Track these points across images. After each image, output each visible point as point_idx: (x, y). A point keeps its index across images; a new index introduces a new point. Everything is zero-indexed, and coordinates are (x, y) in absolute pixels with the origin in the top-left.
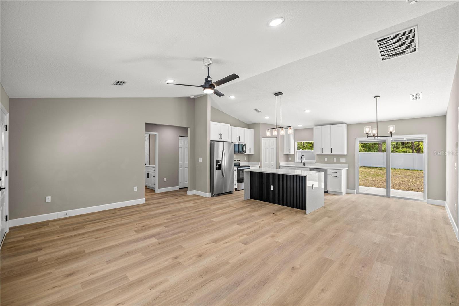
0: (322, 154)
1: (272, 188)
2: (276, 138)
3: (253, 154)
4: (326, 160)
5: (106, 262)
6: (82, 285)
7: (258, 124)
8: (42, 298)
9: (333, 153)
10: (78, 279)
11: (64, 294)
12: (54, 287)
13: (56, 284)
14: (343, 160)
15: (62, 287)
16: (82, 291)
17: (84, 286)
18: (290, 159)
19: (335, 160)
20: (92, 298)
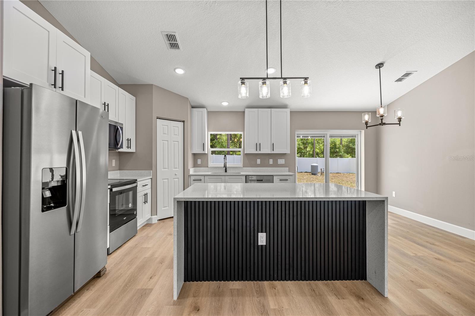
0: (259, 152)
2: (184, 122)
3: (135, 151)
4: (259, 161)
7: (148, 87)
9: (276, 151)
14: (281, 161)
18: (199, 162)
19: (271, 161)
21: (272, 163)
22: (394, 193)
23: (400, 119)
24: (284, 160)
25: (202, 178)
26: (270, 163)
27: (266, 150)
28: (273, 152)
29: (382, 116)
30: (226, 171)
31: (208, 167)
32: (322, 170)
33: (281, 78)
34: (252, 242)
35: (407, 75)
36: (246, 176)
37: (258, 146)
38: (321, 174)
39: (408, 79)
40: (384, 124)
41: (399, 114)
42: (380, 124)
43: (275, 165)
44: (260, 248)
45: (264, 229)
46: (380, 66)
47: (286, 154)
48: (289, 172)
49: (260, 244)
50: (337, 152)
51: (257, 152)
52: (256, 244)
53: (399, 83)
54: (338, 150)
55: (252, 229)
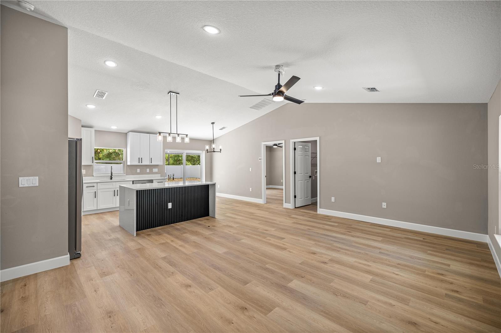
1: (170, 206)
5: (365, 305)
6: (409, 303)
8: (451, 322)
10: (407, 312)
11: (428, 308)
12: (436, 323)
13: (433, 325)
14: (155, 170)
15: (428, 316)
16: (412, 298)
17: (407, 301)
19: (148, 170)
20: (409, 289)
21: (149, 172)
22: (219, 185)
23: (221, 150)
24: (157, 169)
25: (95, 185)
26: (147, 172)
27: (146, 162)
28: (151, 164)
29: (214, 149)
30: (111, 179)
31: (93, 176)
32: (170, 176)
33: (177, 134)
34: (165, 207)
35: (224, 128)
36: (133, 181)
37: (140, 160)
38: (169, 180)
39: (224, 130)
40: (215, 152)
41: (221, 147)
42: (213, 152)
43: (151, 173)
44: (169, 210)
45: (171, 201)
46: (213, 123)
47: (158, 165)
48: (161, 177)
49: (169, 208)
50: (180, 160)
51: (139, 164)
52: (167, 208)
53: (221, 130)
54: (180, 158)
55: (165, 202)
